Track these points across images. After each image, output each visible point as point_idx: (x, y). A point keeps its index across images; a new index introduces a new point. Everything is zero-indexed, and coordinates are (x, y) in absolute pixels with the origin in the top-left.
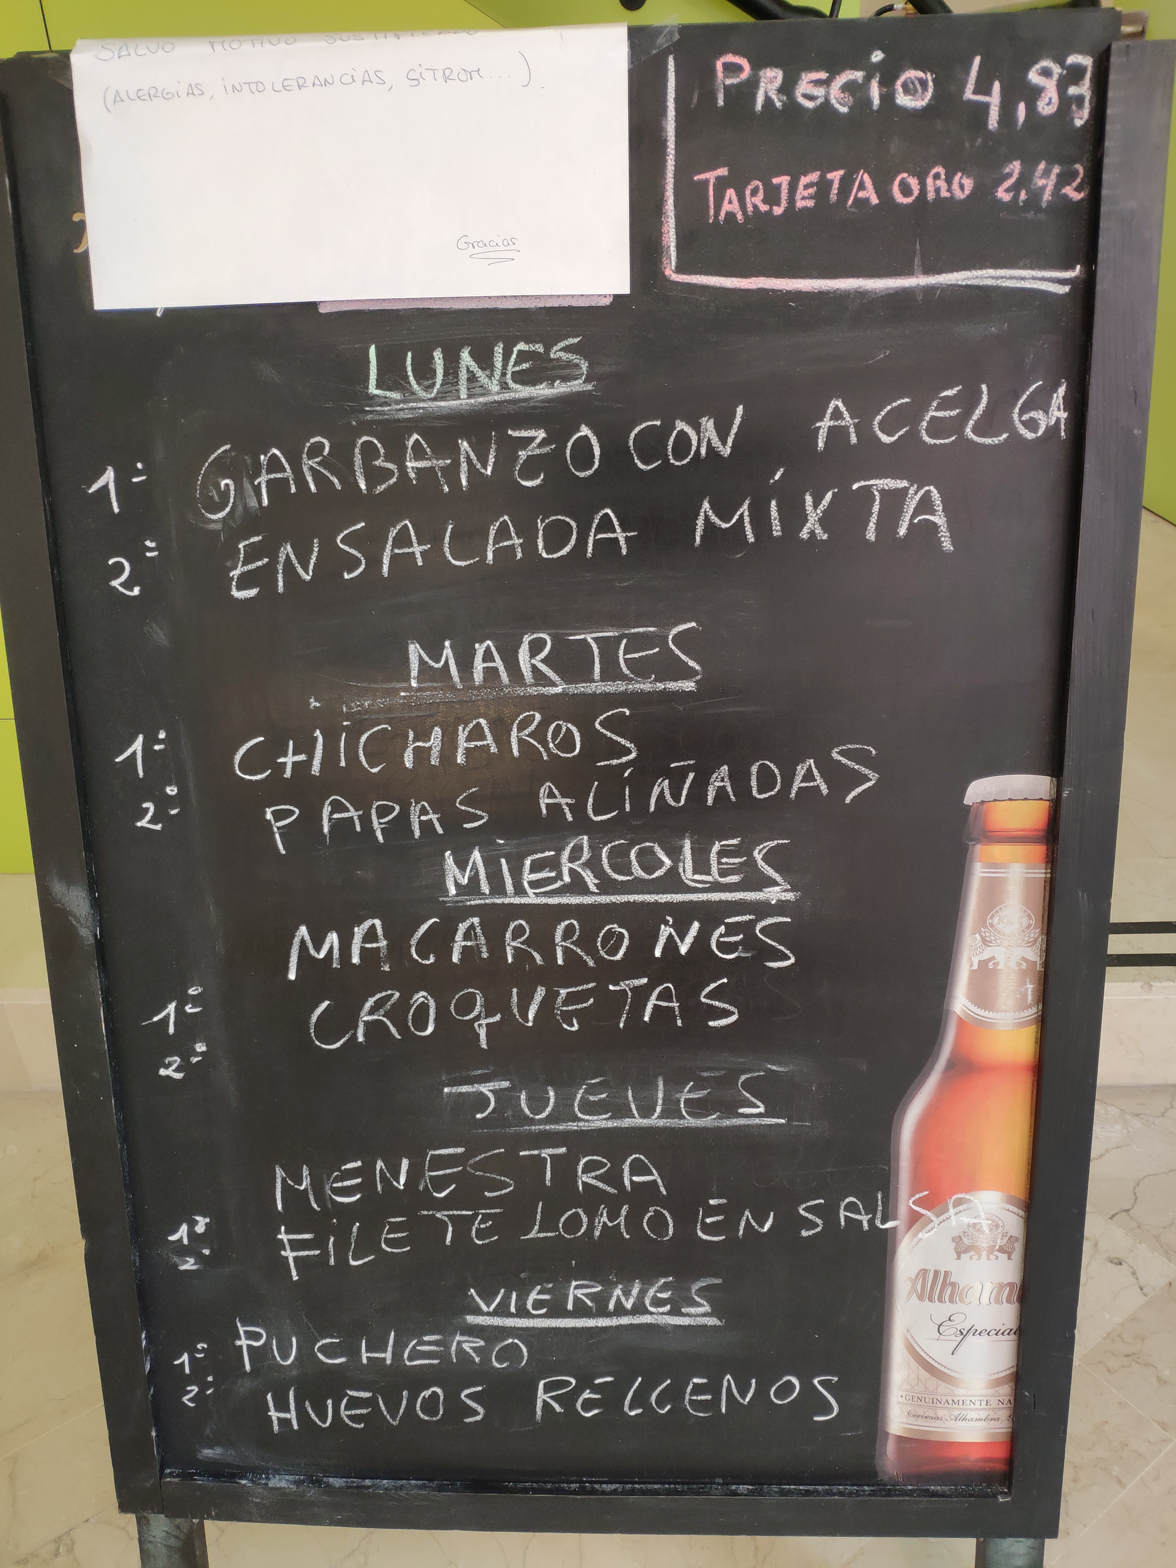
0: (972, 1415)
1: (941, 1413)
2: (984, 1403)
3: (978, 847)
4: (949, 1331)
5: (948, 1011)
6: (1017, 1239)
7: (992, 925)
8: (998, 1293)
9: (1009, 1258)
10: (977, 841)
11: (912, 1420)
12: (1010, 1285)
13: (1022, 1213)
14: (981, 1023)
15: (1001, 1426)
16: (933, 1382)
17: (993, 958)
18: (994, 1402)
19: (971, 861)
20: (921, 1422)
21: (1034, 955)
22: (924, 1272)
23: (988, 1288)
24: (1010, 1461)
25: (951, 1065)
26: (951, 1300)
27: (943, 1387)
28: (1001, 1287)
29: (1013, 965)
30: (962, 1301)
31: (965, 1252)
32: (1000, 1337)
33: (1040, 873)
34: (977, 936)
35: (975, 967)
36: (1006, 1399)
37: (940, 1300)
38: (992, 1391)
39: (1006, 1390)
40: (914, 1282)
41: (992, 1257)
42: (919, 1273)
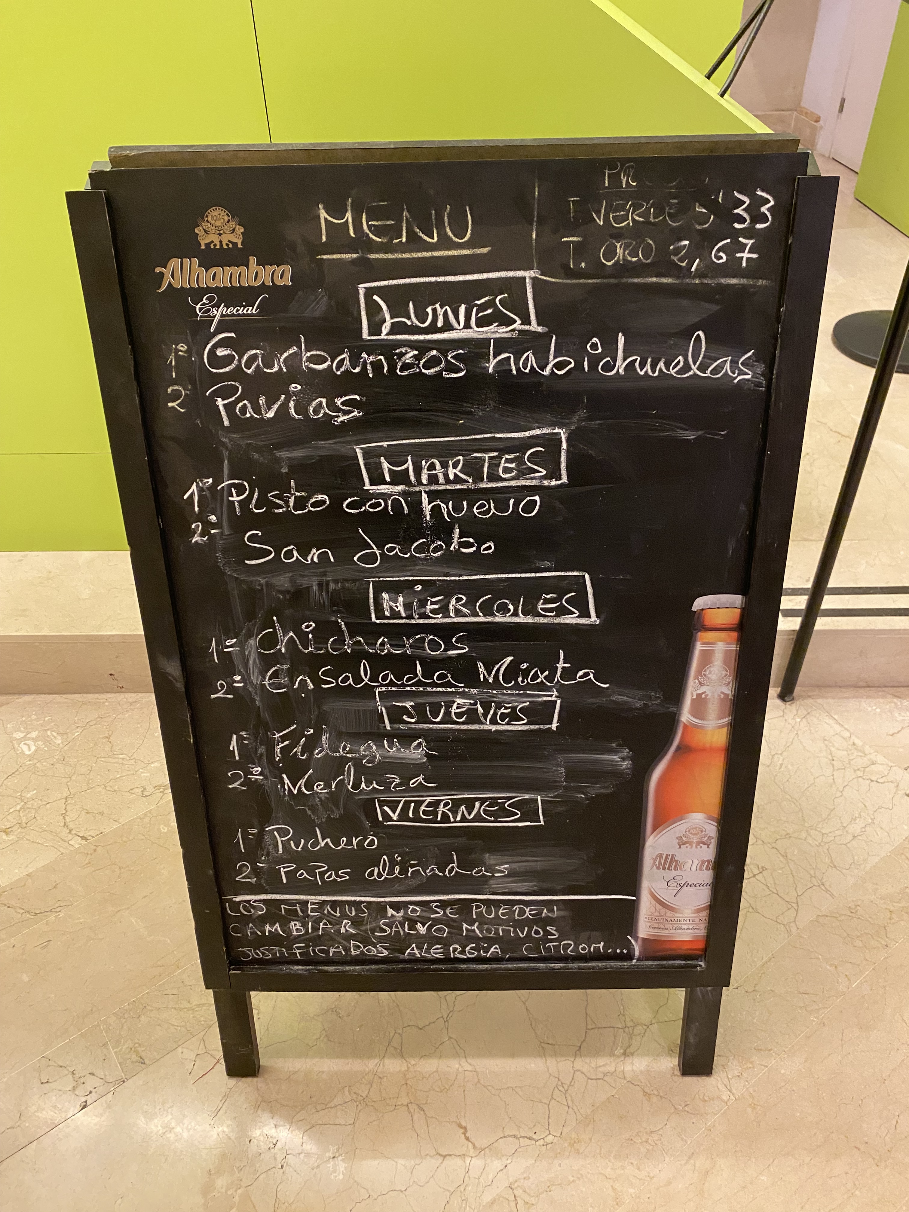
0: (686, 927)
1: (667, 926)
2: (691, 921)
3: (699, 633)
4: (673, 885)
5: (678, 720)
6: (713, 838)
7: (705, 675)
8: (701, 866)
9: (708, 847)
10: (700, 631)
11: (651, 930)
12: (709, 861)
13: (716, 824)
14: (696, 726)
15: (701, 931)
16: (663, 911)
17: (705, 692)
18: (697, 920)
19: (695, 641)
20: (656, 930)
21: (729, 691)
22: (661, 855)
23: (696, 862)
24: (705, 950)
25: (678, 748)
26: (675, 870)
27: (669, 913)
28: (703, 862)
29: (716, 696)
30: (681, 869)
31: (683, 844)
32: (702, 887)
33: (734, 647)
34: (697, 681)
35: (695, 697)
36: (704, 919)
37: (669, 869)
38: (696, 915)
39: (705, 914)
40: (655, 860)
41: (699, 847)
42: (657, 856)
